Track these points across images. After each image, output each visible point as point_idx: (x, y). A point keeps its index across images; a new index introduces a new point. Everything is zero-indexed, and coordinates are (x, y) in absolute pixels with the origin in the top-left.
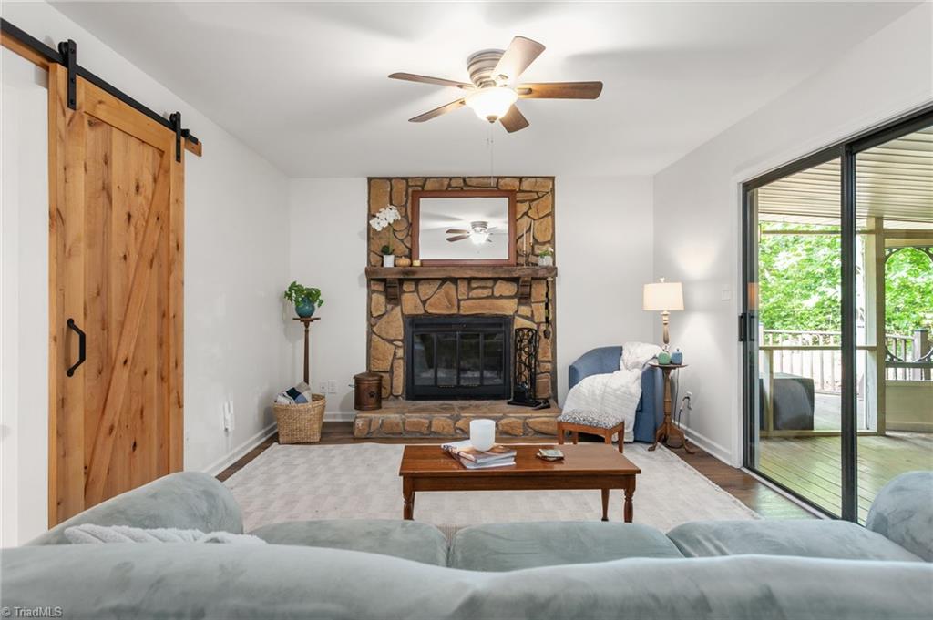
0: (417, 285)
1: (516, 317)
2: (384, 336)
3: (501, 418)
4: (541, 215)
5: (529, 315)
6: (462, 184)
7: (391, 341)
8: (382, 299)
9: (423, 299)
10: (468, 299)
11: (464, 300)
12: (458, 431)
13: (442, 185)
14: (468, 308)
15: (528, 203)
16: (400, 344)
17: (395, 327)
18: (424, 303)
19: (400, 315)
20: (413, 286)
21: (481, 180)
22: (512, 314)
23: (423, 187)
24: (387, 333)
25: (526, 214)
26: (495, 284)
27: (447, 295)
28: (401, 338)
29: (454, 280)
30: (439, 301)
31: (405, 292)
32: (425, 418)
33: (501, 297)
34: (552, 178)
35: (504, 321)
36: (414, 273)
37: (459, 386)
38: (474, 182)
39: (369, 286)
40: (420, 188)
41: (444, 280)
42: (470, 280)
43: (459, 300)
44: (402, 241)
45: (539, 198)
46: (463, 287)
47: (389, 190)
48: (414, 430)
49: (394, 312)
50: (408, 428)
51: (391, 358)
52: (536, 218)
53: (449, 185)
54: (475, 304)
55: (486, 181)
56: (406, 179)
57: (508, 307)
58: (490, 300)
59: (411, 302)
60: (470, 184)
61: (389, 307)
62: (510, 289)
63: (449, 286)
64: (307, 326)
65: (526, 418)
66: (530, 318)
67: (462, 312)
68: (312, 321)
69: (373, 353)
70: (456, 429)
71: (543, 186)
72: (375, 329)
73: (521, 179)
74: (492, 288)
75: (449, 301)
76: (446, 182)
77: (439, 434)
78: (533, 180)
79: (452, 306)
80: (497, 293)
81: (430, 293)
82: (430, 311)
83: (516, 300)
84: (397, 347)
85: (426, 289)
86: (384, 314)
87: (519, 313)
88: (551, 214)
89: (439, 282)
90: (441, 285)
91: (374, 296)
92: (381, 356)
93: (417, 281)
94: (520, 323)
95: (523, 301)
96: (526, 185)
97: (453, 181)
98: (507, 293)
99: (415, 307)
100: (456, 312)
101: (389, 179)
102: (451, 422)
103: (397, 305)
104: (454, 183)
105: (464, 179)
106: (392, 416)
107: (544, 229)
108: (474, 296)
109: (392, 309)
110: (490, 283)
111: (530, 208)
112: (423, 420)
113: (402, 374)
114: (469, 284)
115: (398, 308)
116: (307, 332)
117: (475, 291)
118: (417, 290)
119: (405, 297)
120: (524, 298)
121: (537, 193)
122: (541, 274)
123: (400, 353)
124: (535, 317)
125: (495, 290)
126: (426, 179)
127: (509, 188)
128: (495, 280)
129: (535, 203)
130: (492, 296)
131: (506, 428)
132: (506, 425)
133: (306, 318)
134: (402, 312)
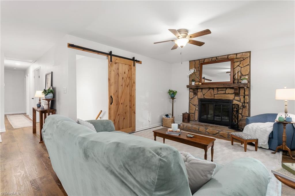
0: (202, 90)
1: (234, 100)
3: (221, 131)
4: (244, 65)
5: (239, 100)
6: (216, 59)
7: (195, 105)
8: (192, 94)
9: (204, 94)
10: (217, 94)
11: (216, 94)
12: (207, 132)
13: (210, 60)
14: (217, 97)
15: (239, 62)
16: (197, 106)
17: (196, 102)
18: (204, 95)
19: (197, 98)
20: (201, 90)
21: (222, 57)
22: (232, 99)
23: (204, 61)
24: (194, 103)
25: (239, 66)
26: (226, 90)
27: (210, 93)
28: (197, 104)
29: (213, 88)
30: (208, 95)
31: (198, 92)
32: (198, 127)
33: (228, 94)
34: (250, 52)
35: (229, 101)
36: (199, 86)
37: (214, 120)
38: (219, 58)
39: (189, 90)
40: (203, 62)
41: (210, 88)
42: (218, 88)
43: (214, 94)
44: (198, 77)
45: (244, 60)
46: (216, 90)
47: (194, 64)
48: (194, 129)
49: (195, 97)
50: (193, 128)
51: (194, 110)
52: (242, 66)
53: (212, 60)
54: (219, 95)
55: (223, 57)
56: (199, 60)
57: (231, 97)
58: (225, 95)
59: (200, 95)
60: (218, 58)
61: (194, 96)
62: (232, 91)
63: (211, 90)
64: (173, 100)
65: (229, 133)
66: (240, 101)
67: (215, 98)
68: (174, 99)
69: (190, 108)
71: (245, 55)
72: (191, 102)
73: (237, 54)
74: (225, 91)
75: (211, 95)
76: (211, 59)
77: (201, 132)
78: (242, 54)
79: (212, 96)
80: (227, 92)
81: (205, 92)
82: (205, 97)
83: (234, 95)
84: (196, 107)
85: (204, 91)
86: (193, 98)
87: (235, 99)
88: (249, 65)
89: (208, 89)
90: (209, 90)
91: (190, 93)
92: (192, 109)
93: (202, 89)
94: (235, 102)
95: (237, 95)
96: (238, 56)
97: (213, 58)
98: (230, 92)
99: (201, 96)
100: (213, 98)
101: (195, 61)
102: (205, 129)
103: (196, 95)
104: (213, 59)
105: (216, 57)
106: (189, 125)
107: (245, 70)
108: (219, 93)
109: (195, 96)
110: (224, 89)
111: (240, 64)
112: (197, 127)
113: (197, 115)
114: (218, 90)
115: (196, 96)
116: (173, 101)
117: (219, 92)
118: (202, 91)
119: (199, 93)
120: (237, 94)
121: (243, 58)
122: (241, 86)
123: (197, 109)
124: (241, 101)
125: (226, 91)
126: (205, 59)
127: (232, 58)
128: (227, 88)
129: (242, 62)
130: (225, 93)
131: (222, 135)
132: (222, 133)
133: (173, 98)
134: (198, 97)
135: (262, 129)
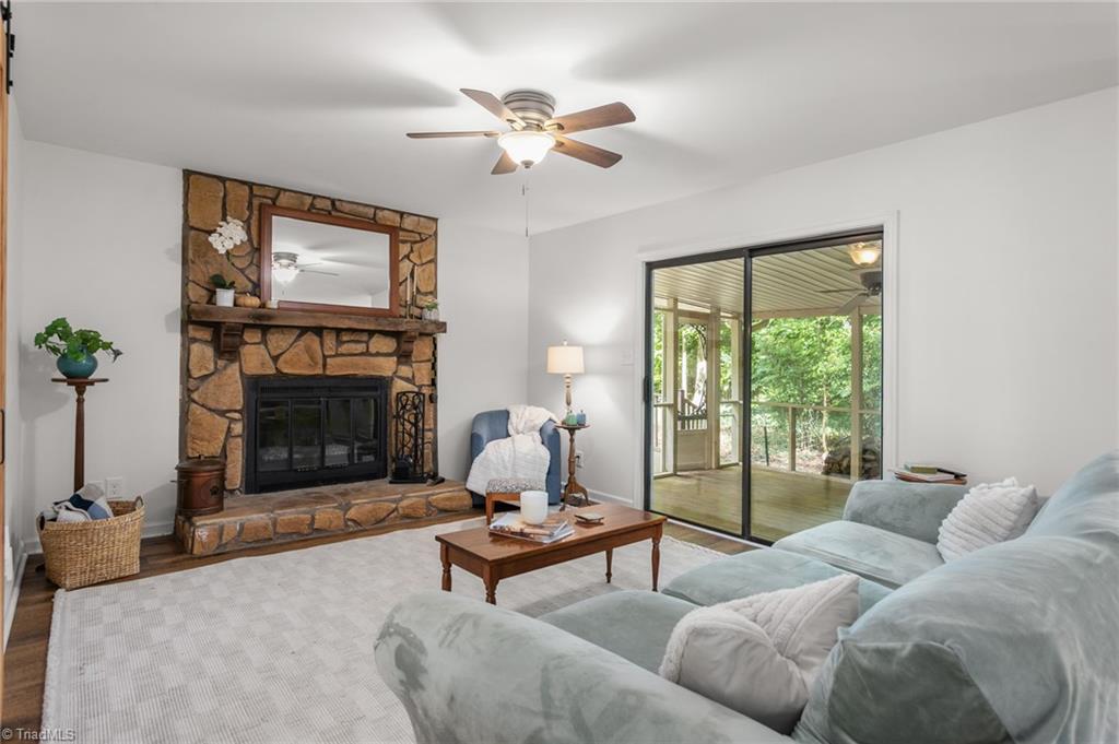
0: (264, 335)
1: (396, 379)
2: (212, 405)
3: (401, 500)
4: (424, 261)
5: (410, 376)
6: (330, 208)
7: (222, 413)
8: (209, 351)
9: (275, 353)
10: (337, 355)
11: (331, 356)
12: (349, 523)
13: (303, 204)
14: (337, 367)
15: (409, 245)
16: (237, 416)
17: (230, 391)
18: (275, 359)
19: (238, 374)
20: (260, 335)
21: (355, 206)
22: (390, 374)
23: (274, 200)
24: (218, 402)
25: (407, 257)
26: (370, 338)
27: (308, 350)
28: (239, 408)
29: (319, 331)
30: (298, 358)
31: (247, 343)
32: (305, 513)
33: (378, 354)
34: (435, 220)
35: (380, 384)
36: (269, 317)
37: (322, 467)
38: (347, 208)
39: (184, 331)
40: (270, 202)
41: (304, 330)
42: (339, 331)
43: (325, 357)
44: (242, 271)
45: (422, 240)
46: (330, 340)
47: (222, 194)
48: (290, 531)
49: (229, 371)
50: (280, 530)
51: (222, 437)
52: (418, 263)
53: (312, 205)
54: (345, 362)
55: (361, 209)
56: (251, 185)
57: (386, 367)
58: (364, 358)
59: (255, 357)
60: (342, 209)
61: (221, 363)
62: (388, 345)
63: (311, 340)
64: (80, 391)
65: (428, 496)
66: (410, 380)
67: (328, 373)
68: (92, 383)
69: (192, 430)
70: (346, 520)
71: (427, 228)
72: (195, 396)
73: (402, 214)
74: (367, 343)
75: (312, 358)
76: (308, 200)
77: (325, 530)
78: (416, 218)
79: (316, 363)
80: (373, 350)
81: (285, 345)
82: (285, 371)
83: (395, 359)
84: (233, 420)
85: (278, 341)
86: (212, 374)
87: (399, 374)
88: (434, 261)
89: (298, 332)
90: (300, 336)
91: (195, 347)
92: (207, 436)
93: (265, 329)
94: (400, 386)
95: (403, 360)
96: (408, 223)
97: (318, 200)
98: (384, 350)
99: (263, 364)
100: (319, 371)
101: (223, 180)
102: (340, 513)
103: (232, 361)
104: (319, 204)
105: (333, 202)
106: (255, 516)
107: (427, 277)
108: (344, 352)
109: (225, 368)
110: (365, 337)
111: (412, 251)
112: (302, 516)
113: (241, 459)
114: (338, 336)
115: (236, 366)
116: (80, 402)
117: (346, 346)
118: (264, 342)
119: (245, 350)
120: (404, 356)
121: (420, 234)
122: (430, 329)
123: (238, 428)
124: (416, 379)
125: (371, 346)
126: (280, 190)
127: (389, 223)
128: (371, 333)
129: (416, 246)
130: (367, 353)
131: (407, 511)
132: (407, 507)
133: (79, 379)
134: (241, 371)
135: (529, 457)
